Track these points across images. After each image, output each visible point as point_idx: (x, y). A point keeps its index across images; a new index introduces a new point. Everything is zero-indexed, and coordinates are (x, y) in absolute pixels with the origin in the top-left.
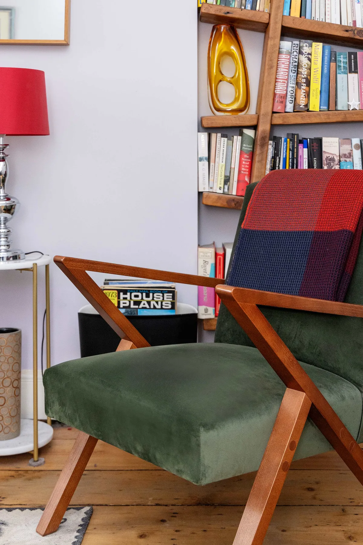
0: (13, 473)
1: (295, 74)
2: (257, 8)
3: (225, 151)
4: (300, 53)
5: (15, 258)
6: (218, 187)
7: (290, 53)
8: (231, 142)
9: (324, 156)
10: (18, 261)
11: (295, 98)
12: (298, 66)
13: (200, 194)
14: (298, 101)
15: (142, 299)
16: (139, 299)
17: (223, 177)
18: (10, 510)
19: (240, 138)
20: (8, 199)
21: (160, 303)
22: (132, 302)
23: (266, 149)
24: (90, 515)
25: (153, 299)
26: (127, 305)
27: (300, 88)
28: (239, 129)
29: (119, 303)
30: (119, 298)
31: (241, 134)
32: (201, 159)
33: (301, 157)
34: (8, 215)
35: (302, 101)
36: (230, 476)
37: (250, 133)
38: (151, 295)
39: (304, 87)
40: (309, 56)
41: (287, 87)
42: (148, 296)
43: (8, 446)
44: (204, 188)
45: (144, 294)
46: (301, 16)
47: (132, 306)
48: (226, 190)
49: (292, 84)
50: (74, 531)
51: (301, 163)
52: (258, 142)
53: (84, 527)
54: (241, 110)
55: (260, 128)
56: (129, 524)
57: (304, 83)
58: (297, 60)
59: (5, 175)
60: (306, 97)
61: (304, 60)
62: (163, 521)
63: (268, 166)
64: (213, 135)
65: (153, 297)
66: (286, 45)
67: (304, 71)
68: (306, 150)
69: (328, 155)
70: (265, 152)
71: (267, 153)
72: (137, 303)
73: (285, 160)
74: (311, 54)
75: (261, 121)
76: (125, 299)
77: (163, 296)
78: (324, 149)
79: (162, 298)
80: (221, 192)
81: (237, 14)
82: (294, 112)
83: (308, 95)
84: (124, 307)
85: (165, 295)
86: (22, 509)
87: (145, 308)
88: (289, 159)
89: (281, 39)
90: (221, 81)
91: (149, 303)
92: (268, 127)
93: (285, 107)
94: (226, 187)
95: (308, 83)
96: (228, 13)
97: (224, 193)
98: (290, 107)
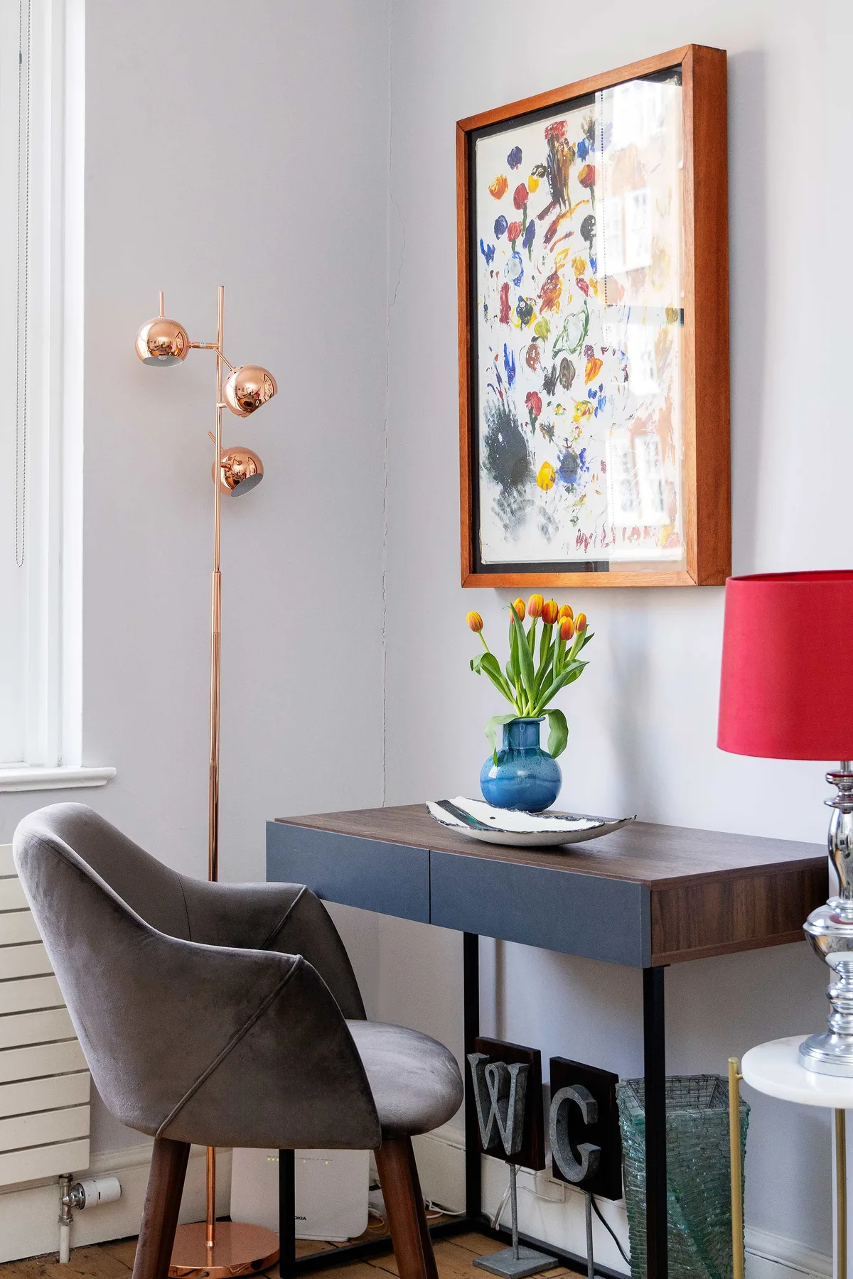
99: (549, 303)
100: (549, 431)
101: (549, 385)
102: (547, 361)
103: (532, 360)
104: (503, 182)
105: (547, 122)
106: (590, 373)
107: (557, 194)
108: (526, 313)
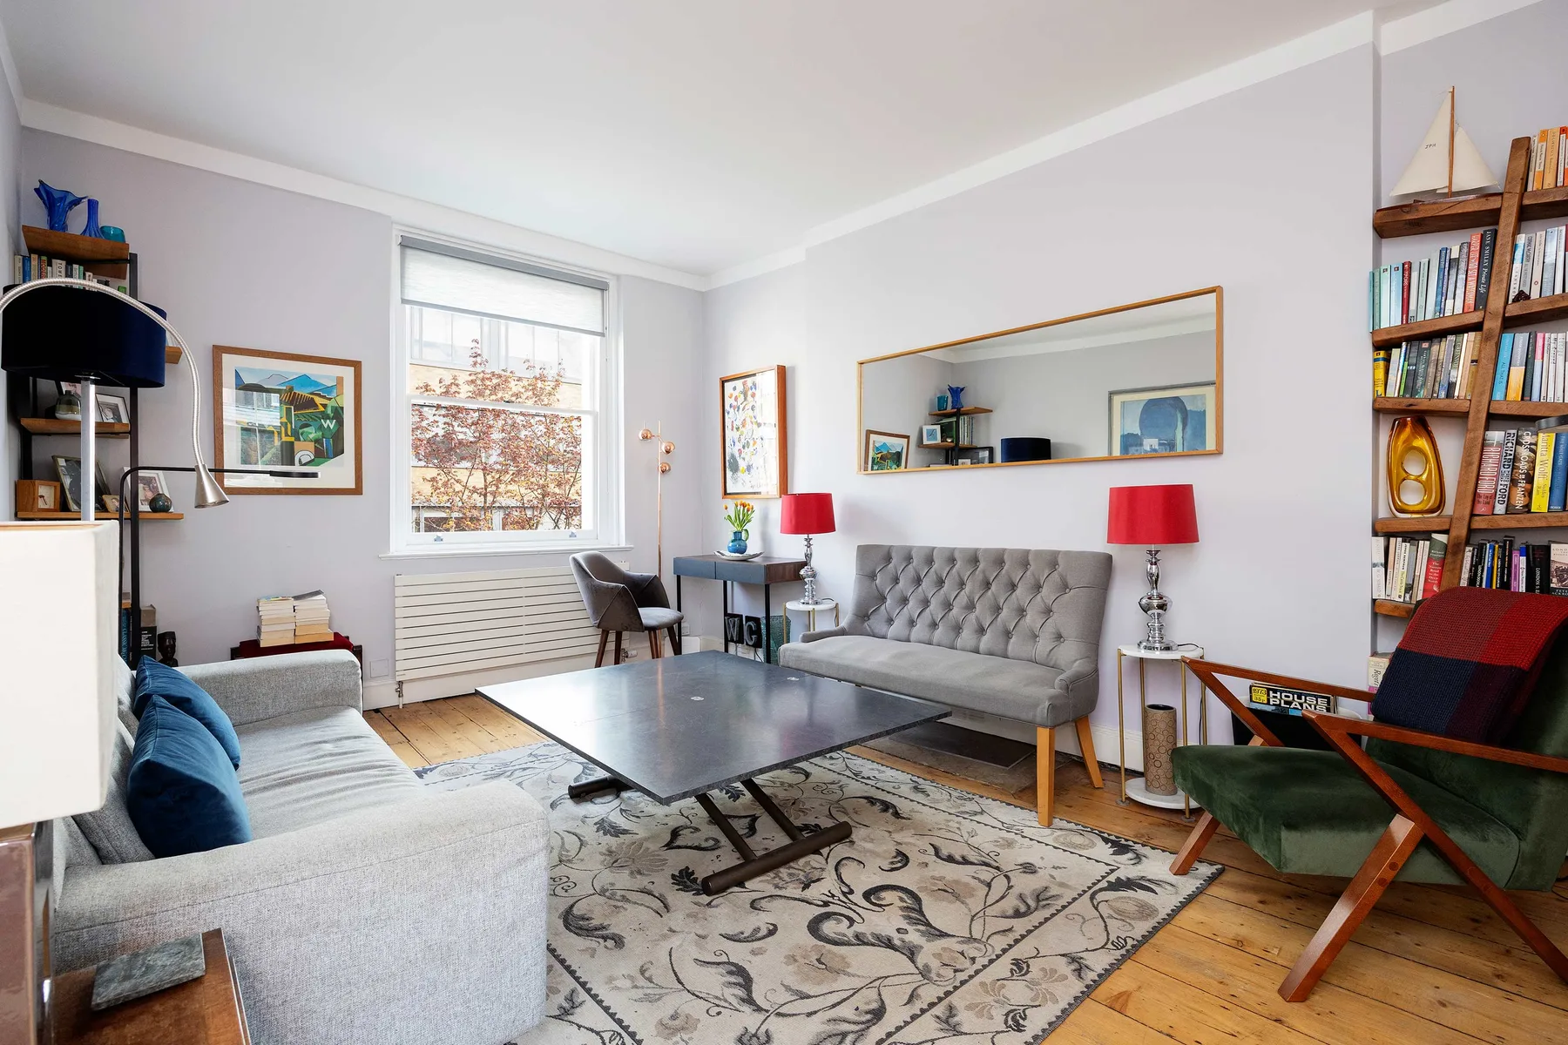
0: (1165, 822)
1: (1510, 469)
2: (1456, 394)
3: (1407, 557)
4: (1518, 443)
5: (1168, 649)
6: (1397, 594)
7: (1500, 445)
8: (1415, 548)
9: (1553, 567)
10: (1169, 652)
11: (1509, 497)
12: (1516, 459)
13: (1374, 601)
14: (1512, 502)
15: (1293, 699)
16: (1291, 699)
17: (1404, 585)
18: (1153, 848)
19: (1428, 543)
20: (1161, 598)
21: (1313, 706)
22: (1282, 702)
23: (1460, 557)
24: (1220, 872)
25: (1305, 702)
26: (1278, 703)
27: (1517, 486)
28: (1427, 535)
29: (1268, 700)
30: (1268, 695)
31: (1430, 539)
32: (1374, 565)
33: (1516, 566)
34: (1160, 611)
35: (1519, 501)
36: (1318, 873)
37: (1442, 538)
38: (1303, 697)
39: (1522, 484)
40: (1533, 447)
41: (1497, 485)
42: (1299, 698)
43: (1162, 801)
44: (1379, 596)
45: (1296, 696)
46: (1522, 399)
47: (1283, 705)
48: (1407, 599)
49: (1504, 482)
50: (1200, 879)
51: (1515, 574)
52: (1450, 550)
53: (1211, 880)
54: (1432, 511)
55: (1454, 533)
56: (1254, 889)
57: (1523, 479)
58: (1512, 453)
59: (1158, 576)
60: (1525, 496)
61: (1524, 452)
62: (1289, 897)
63: (1465, 575)
64: (1392, 540)
65: (1306, 700)
66: (1496, 436)
67: (1523, 466)
68: (1523, 559)
69: (1559, 565)
70: (1459, 562)
71: (1462, 562)
72: (1289, 703)
73: (1491, 569)
74: (1536, 444)
75: (1453, 525)
76: (1274, 697)
77: (1317, 701)
78: (1553, 558)
79: (1315, 702)
80: (1402, 600)
81: (1425, 405)
82: (1506, 514)
83: (1529, 493)
84: (1274, 705)
85: (1319, 699)
86: (1163, 851)
87: (1297, 709)
88: (1498, 568)
89: (1487, 428)
90: (1404, 479)
91: (1301, 705)
92: (1464, 532)
93: (1494, 507)
94: (1408, 596)
95: (1530, 479)
96: (1411, 405)
97: (1404, 602)
98: (1500, 509)
99: (743, 426)
100: (744, 459)
101: (744, 447)
102: (743, 440)
103: (739, 441)
104: (732, 395)
105: (743, 380)
106: (754, 445)
107: (745, 399)
108: (738, 429)
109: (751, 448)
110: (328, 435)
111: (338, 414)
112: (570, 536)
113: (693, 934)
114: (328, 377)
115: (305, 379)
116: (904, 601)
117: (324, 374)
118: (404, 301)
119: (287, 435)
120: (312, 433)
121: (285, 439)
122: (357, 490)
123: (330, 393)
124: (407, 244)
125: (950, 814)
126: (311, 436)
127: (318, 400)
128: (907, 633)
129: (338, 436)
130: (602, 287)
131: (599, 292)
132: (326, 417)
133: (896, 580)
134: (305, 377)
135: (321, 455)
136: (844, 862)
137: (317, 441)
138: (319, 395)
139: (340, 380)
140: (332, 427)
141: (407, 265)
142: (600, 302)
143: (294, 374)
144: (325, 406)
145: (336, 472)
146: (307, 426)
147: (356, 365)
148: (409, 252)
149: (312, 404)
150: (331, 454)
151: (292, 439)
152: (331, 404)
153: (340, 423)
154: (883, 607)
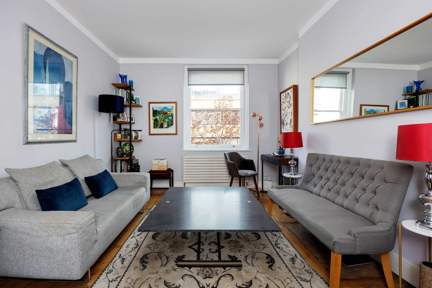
100: (285, 120)
101: (285, 116)
102: (285, 114)
103: (284, 114)
104: (283, 98)
105: (285, 93)
106: (288, 115)
107: (286, 99)
108: (284, 110)
109: (287, 116)
110: (170, 121)
111: (172, 115)
112: (233, 147)
113: (159, 276)
114: (169, 107)
115: (165, 108)
116: (321, 177)
117: (169, 106)
118: (189, 85)
119: (162, 121)
120: (167, 120)
121: (162, 122)
122: (176, 134)
123: (170, 110)
124: (190, 70)
125: (293, 275)
126: (167, 121)
127: (168, 112)
128: (319, 192)
129: (172, 121)
130: (243, 70)
131: (242, 72)
132: (170, 116)
133: (319, 168)
134: (165, 107)
135: (169, 126)
136: (227, 276)
137: (168, 122)
138: (168, 111)
139: (172, 107)
140: (171, 118)
141: (189, 76)
142: (242, 75)
143: (163, 107)
144: (169, 114)
145: (172, 130)
146: (166, 119)
147: (176, 103)
148: (190, 72)
149: (167, 113)
150: (171, 125)
151: (163, 122)
152: (171, 113)
153: (173, 117)
154: (313, 179)
